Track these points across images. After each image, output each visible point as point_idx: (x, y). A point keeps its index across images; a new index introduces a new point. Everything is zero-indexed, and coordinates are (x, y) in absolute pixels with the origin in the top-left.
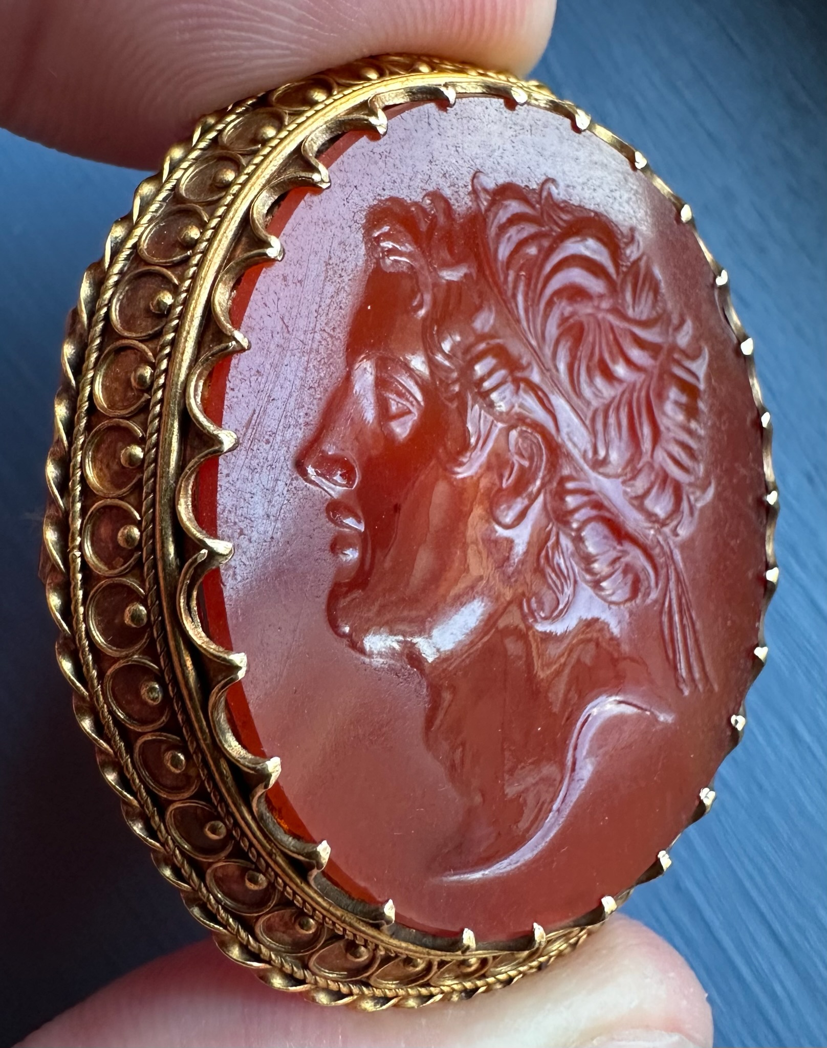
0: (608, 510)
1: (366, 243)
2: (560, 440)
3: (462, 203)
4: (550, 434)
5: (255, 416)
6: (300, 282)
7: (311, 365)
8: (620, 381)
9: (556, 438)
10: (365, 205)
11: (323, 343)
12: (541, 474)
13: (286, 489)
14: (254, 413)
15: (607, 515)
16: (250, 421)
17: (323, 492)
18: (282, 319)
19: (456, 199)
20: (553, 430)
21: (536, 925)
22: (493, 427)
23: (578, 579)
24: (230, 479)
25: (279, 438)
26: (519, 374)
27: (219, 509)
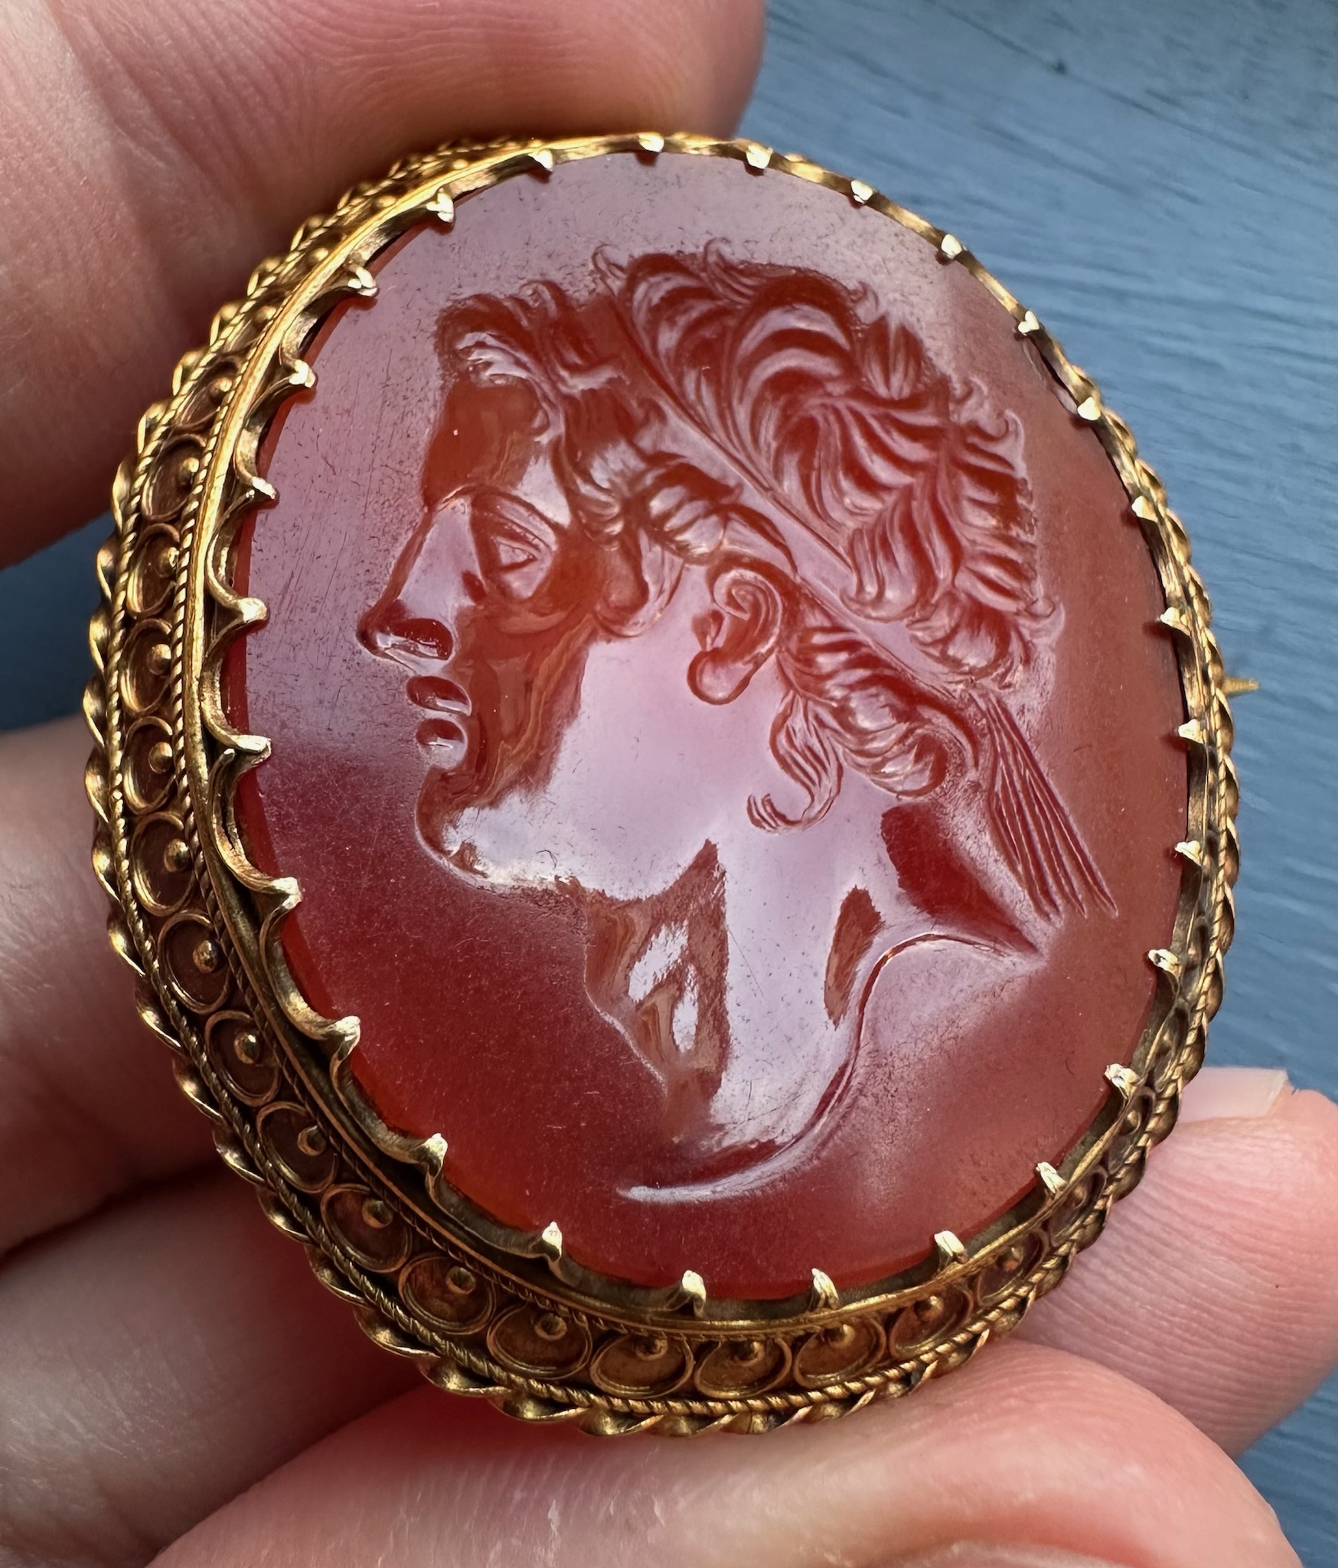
0: (889, 666)
1: (440, 355)
2: (798, 580)
3: (581, 289)
4: (782, 573)
5: (294, 580)
6: (348, 411)
7: (370, 509)
8: (887, 488)
9: (792, 577)
10: (436, 309)
11: (387, 481)
12: (776, 631)
13: (345, 666)
14: (292, 576)
15: (887, 672)
16: (287, 587)
17: (401, 667)
18: (325, 459)
19: (571, 283)
20: (787, 569)
21: (815, 1271)
22: (684, 572)
23: (845, 764)
24: (263, 660)
25: (330, 604)
26: (725, 501)
27: (251, 698)
